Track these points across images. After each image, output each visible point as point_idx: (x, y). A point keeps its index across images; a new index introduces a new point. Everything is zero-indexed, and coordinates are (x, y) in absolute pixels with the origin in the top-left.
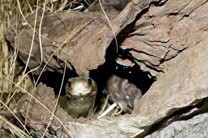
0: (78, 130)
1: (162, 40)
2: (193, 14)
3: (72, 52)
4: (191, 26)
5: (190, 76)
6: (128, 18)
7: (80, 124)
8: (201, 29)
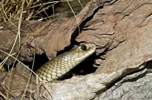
0: (53, 88)
1: (109, 33)
2: (131, 15)
3: (43, 40)
4: (129, 24)
5: (138, 47)
6: (88, 13)
7: (55, 84)
8: (136, 26)
